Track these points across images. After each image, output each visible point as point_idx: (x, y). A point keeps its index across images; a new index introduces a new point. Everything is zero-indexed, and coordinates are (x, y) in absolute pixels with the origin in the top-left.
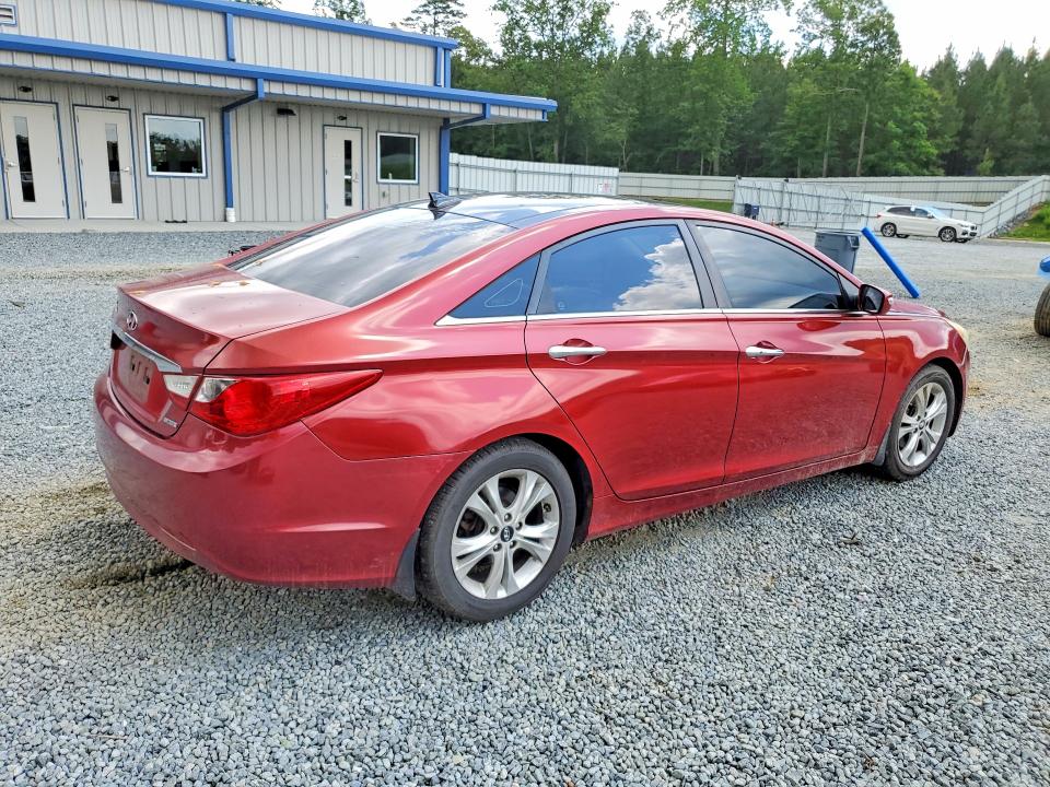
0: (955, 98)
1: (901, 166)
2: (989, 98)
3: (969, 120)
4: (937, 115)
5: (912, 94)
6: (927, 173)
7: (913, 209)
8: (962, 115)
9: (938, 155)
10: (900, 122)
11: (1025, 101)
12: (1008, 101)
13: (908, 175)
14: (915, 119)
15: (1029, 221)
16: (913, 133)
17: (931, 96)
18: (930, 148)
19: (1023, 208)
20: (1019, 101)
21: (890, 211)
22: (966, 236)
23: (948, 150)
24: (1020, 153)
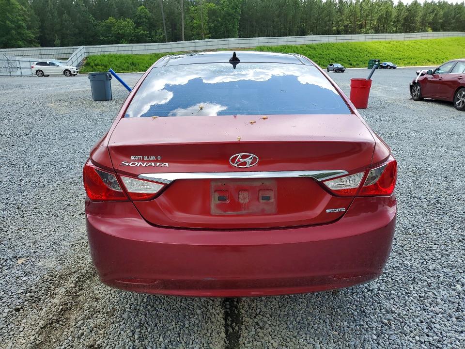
0: (33, 10)
1: (20, 43)
2: (48, 11)
3: (42, 21)
4: (28, 19)
5: (13, 8)
6: (33, 46)
7: (48, 63)
8: (39, 18)
9: (35, 38)
10: (12, 21)
11: (63, 13)
12: (56, 13)
13: (24, 47)
14: (18, 20)
15: (84, 65)
16: (20, 27)
17: (22, 9)
18: (30, 34)
19: (80, 60)
20: (61, 14)
21: (37, 64)
22: (75, 73)
23: (39, 35)
24: (68, 36)
